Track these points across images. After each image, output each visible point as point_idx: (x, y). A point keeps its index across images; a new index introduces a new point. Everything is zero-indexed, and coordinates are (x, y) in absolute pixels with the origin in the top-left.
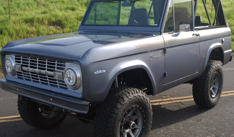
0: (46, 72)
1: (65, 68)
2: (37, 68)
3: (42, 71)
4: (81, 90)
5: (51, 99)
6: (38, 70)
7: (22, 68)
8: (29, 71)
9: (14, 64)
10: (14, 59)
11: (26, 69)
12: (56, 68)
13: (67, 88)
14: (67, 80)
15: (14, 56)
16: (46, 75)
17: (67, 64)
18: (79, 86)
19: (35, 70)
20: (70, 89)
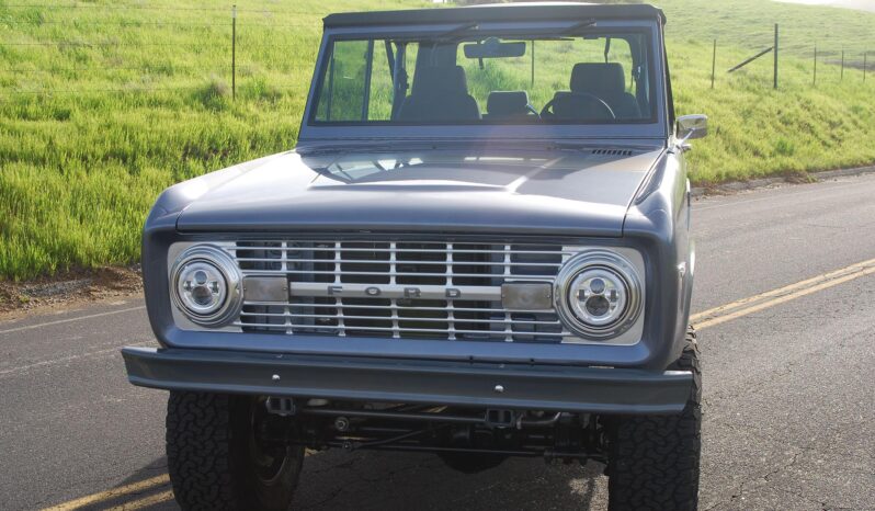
0: (448, 290)
1: (561, 265)
2: (393, 280)
3: (426, 290)
4: (634, 335)
5: (499, 387)
6: (401, 288)
7: (289, 289)
8: (335, 295)
9: (235, 275)
10: (233, 254)
11: (321, 287)
12: (507, 271)
13: (561, 338)
14: (579, 307)
15: (233, 244)
16: (443, 303)
17: (569, 252)
18: (630, 323)
19: (383, 287)
20: (577, 341)
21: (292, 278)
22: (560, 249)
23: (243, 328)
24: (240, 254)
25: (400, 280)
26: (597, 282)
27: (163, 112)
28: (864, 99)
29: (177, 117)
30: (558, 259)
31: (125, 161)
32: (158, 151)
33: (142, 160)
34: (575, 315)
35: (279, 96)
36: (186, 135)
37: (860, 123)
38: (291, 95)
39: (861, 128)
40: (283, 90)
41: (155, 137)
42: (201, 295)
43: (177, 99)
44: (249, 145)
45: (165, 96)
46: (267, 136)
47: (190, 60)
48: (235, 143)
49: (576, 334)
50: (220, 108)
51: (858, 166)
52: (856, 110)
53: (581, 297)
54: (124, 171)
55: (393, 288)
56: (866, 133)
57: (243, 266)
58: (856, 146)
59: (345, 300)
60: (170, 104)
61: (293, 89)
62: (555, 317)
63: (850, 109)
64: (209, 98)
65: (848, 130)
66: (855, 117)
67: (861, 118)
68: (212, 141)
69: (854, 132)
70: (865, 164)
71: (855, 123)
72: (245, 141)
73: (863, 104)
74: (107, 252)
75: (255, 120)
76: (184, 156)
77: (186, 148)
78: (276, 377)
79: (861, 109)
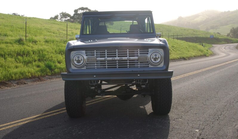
0: (128, 58)
3: (124, 58)
4: (162, 65)
5: (139, 75)
6: (119, 58)
7: (96, 59)
8: (106, 60)
9: (85, 57)
10: (85, 53)
11: (103, 59)
12: (139, 54)
13: (149, 66)
14: (153, 60)
15: (85, 51)
16: (127, 61)
17: (150, 50)
18: (162, 62)
19: (115, 58)
20: (152, 66)
21: (97, 57)
22: (148, 49)
23: (86, 68)
24: (86, 53)
25: (118, 57)
26: (156, 55)
27: (9, 45)
28: (175, 44)
29: (13, 46)
30: (148, 51)
31: (2, 57)
32: (10, 54)
33: (7, 56)
34: (152, 61)
35: (37, 42)
36: (16, 50)
37: (174, 50)
38: (40, 42)
39: (175, 51)
40: (38, 40)
41: (9, 50)
42: (79, 61)
43: (12, 42)
44: (32, 53)
45: (8, 41)
46: (36, 51)
47: (11, 33)
48: (29, 52)
49: (152, 65)
50: (23, 44)
51: (175, 60)
52: (173, 47)
53: (153, 58)
54: (3, 59)
55: (117, 58)
56: (176, 52)
57: (86, 55)
58: (174, 55)
59: (108, 61)
60: (10, 43)
61: (40, 40)
62: (148, 62)
63: (171, 47)
64: (20, 42)
65: (172, 51)
66: (173, 48)
67: (174, 49)
68: (23, 52)
69: (173, 52)
70: (177, 59)
71: (173, 49)
72: (31, 52)
73: (174, 45)
74: (3, 78)
75: (32, 47)
76: (17, 55)
77: (17, 54)
78: (95, 76)
79: (174, 47)
